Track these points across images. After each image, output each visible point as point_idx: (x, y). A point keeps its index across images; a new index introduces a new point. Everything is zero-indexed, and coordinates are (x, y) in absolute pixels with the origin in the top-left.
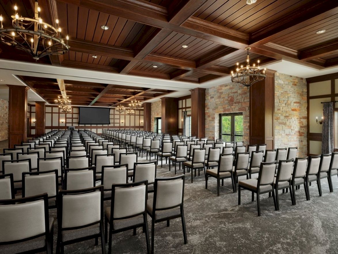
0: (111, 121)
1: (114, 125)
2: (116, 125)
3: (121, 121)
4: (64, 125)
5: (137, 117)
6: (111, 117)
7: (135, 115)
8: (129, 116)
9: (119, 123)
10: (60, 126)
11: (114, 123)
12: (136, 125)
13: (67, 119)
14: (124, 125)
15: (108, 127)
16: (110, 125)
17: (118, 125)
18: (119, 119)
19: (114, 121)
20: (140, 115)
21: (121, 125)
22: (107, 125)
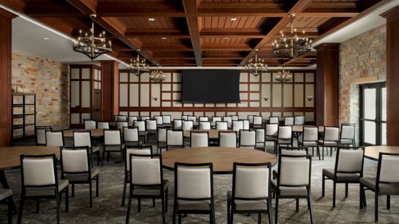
0: (243, 96)
1: (249, 104)
2: (252, 105)
3: (264, 96)
4: (159, 106)
5: (299, 88)
6: (242, 87)
7: (294, 83)
8: (280, 85)
9: (260, 101)
10: (152, 106)
11: (249, 101)
12: (296, 106)
13: (163, 94)
14: (269, 106)
15: (237, 110)
16: (240, 105)
17: (256, 105)
18: (260, 92)
19: (249, 97)
20: (304, 83)
21: (263, 106)
22: (234, 105)
